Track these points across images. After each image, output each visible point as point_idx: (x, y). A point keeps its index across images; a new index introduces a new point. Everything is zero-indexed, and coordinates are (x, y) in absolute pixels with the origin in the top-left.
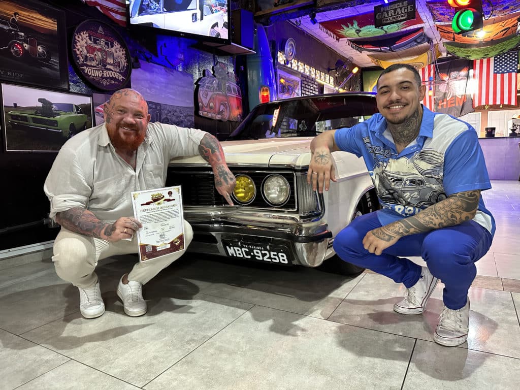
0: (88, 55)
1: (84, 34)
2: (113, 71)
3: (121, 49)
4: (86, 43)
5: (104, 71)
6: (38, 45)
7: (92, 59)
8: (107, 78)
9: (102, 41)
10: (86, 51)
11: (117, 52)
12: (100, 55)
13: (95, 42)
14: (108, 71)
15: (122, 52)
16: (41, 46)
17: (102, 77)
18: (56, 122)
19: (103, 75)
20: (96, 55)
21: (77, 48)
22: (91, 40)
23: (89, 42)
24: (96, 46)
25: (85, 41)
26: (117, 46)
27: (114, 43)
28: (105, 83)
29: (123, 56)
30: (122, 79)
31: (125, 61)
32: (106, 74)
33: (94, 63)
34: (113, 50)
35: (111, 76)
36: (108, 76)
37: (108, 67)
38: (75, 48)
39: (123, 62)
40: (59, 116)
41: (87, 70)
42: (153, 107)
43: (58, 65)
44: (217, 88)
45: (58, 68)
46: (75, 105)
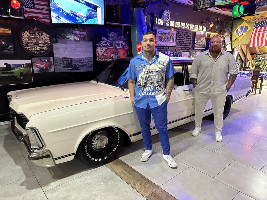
0: (29, 41)
1: (26, 32)
2: (42, 47)
3: (47, 36)
4: (28, 36)
5: (37, 47)
6: (2, 41)
7: (31, 43)
8: (39, 50)
9: (37, 34)
10: (27, 40)
11: (45, 37)
12: (35, 41)
13: (32, 35)
14: (40, 47)
15: (47, 37)
16: (4, 41)
17: (36, 50)
18: (13, 72)
19: (37, 49)
20: (33, 40)
21: (23, 39)
22: (30, 34)
23: (29, 35)
24: (33, 36)
25: (27, 35)
26: (45, 34)
27: (43, 33)
28: (38, 53)
29: (48, 39)
30: (48, 49)
31: (49, 41)
32: (38, 48)
33: (32, 45)
34: (42, 37)
35: (41, 49)
36: (40, 49)
37: (40, 45)
38: (22, 39)
39: (48, 41)
40: (14, 70)
41: (28, 48)
42: (67, 60)
43: (13, 48)
44: (110, 46)
45: (13, 50)
46: (23, 64)
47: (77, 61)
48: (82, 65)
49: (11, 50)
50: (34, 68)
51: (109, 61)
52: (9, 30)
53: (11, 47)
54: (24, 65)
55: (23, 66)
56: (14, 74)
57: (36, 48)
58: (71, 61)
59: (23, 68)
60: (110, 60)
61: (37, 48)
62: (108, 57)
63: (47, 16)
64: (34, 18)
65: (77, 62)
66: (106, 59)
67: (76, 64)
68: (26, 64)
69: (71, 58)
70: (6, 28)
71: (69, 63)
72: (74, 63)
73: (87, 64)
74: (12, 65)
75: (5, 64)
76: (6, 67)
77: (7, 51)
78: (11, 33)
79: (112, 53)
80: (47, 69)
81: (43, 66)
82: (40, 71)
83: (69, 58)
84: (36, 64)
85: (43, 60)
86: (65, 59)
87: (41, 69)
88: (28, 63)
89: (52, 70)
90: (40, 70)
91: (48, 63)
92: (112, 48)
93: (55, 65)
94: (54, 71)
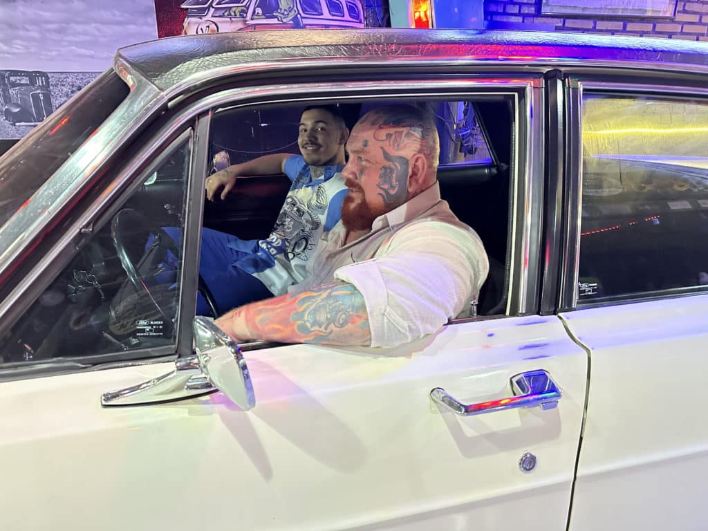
42: (23, 82)
58: (45, 87)
69: (43, 74)
83: (32, 76)
86: (12, 79)
92: (275, 21)
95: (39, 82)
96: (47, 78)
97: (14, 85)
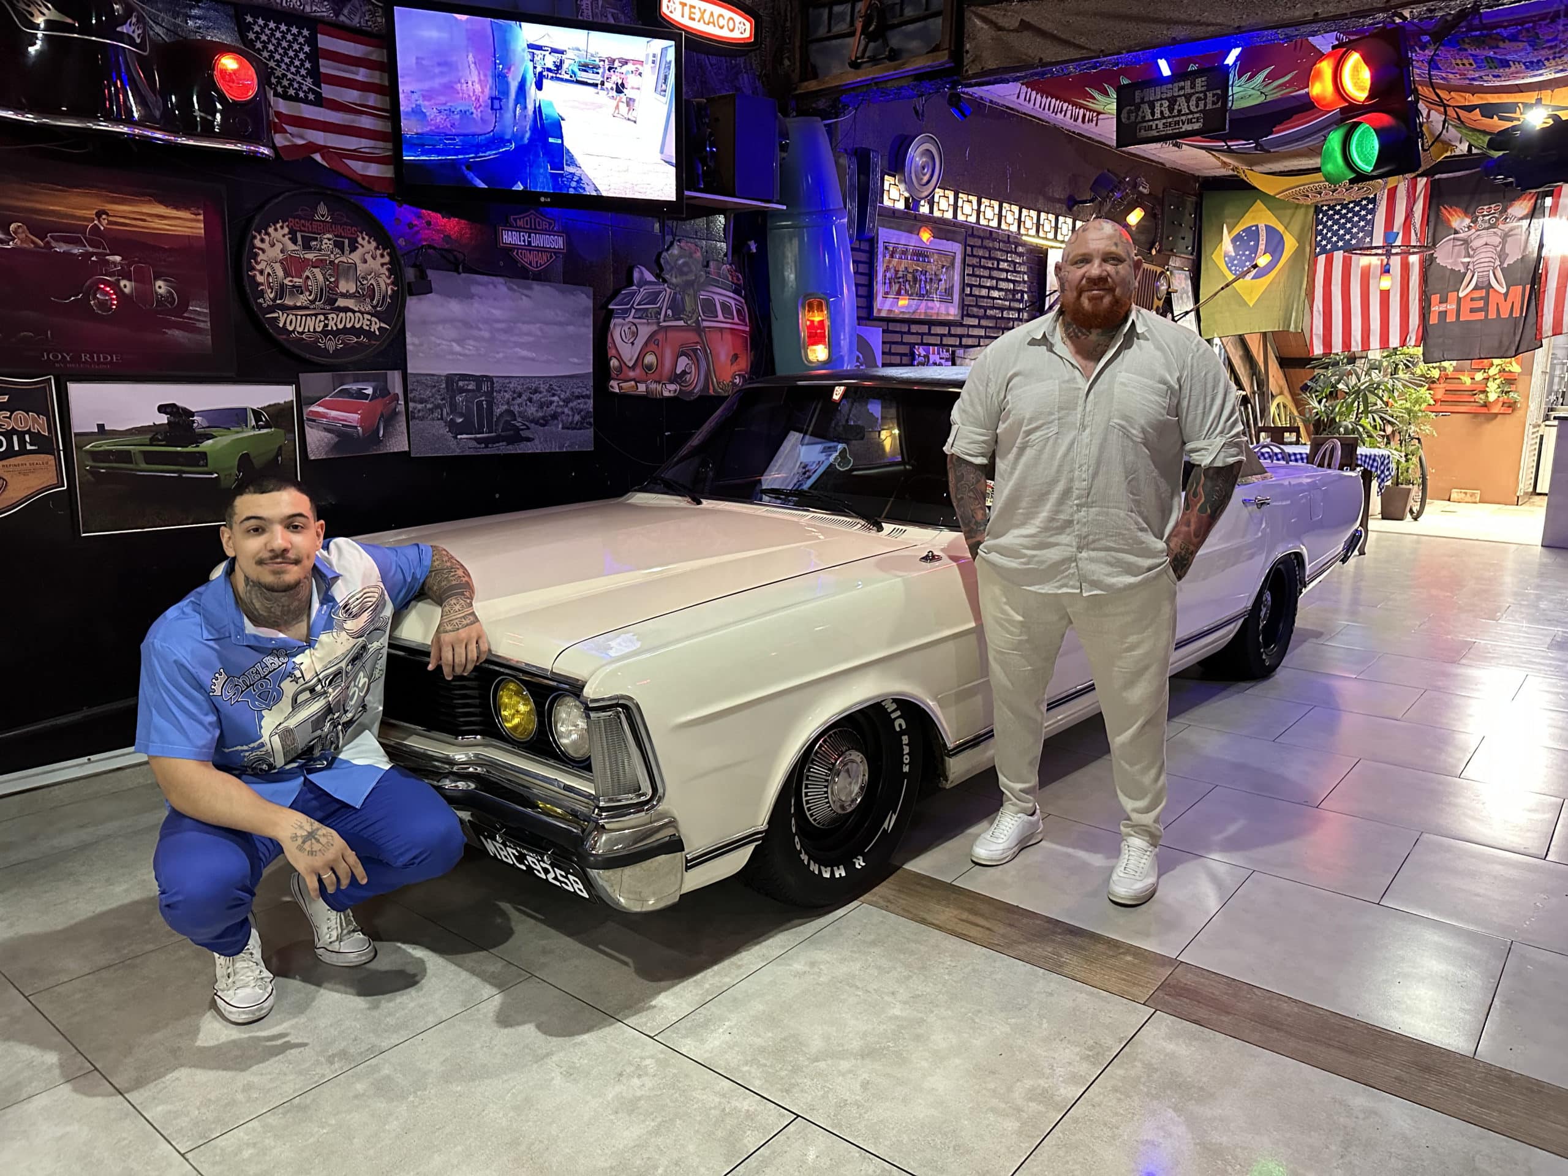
0: (286, 282)
1: (276, 230)
2: (354, 312)
3: (379, 252)
4: (282, 251)
5: (330, 317)
6: (156, 278)
7: (298, 290)
8: (336, 333)
9: (327, 241)
10: (280, 273)
11: (365, 262)
12: (320, 278)
13: (307, 247)
14: (342, 315)
15: (380, 260)
16: (165, 280)
17: (325, 332)
18: (204, 455)
19: (326, 325)
20: (308, 277)
21: (259, 267)
22: (294, 241)
23: (291, 246)
24: (310, 256)
25: (279, 246)
26: (366, 245)
27: (360, 240)
28: (331, 345)
29: (384, 270)
30: (380, 329)
31: (389, 281)
32: (335, 321)
33: (302, 300)
34: (355, 257)
35: (349, 326)
36: (340, 327)
37: (341, 302)
38: (254, 269)
39: (384, 284)
40: (210, 441)
41: (282, 318)
42: (470, 387)
43: (208, 319)
44: (669, 312)
45: (207, 326)
46: (253, 410)
47: (520, 396)
48: (543, 418)
49: (200, 331)
50: (307, 429)
51: (666, 394)
52: (193, 216)
53: (199, 309)
54: (257, 414)
55: (254, 423)
56: (206, 465)
57: (322, 317)
58: (490, 394)
59: (257, 432)
60: (672, 387)
61: (326, 318)
62: (661, 375)
63: (380, 144)
64: (318, 157)
65: (519, 401)
66: (653, 386)
67: (516, 409)
68: (269, 406)
69: (489, 379)
70: (177, 208)
71: (479, 404)
72: (505, 407)
73: (566, 410)
74: (202, 413)
75: (162, 409)
76: (169, 423)
77: (177, 333)
78: (203, 231)
79: (684, 354)
80: (373, 438)
81: (354, 418)
82: (335, 447)
83: (479, 380)
84: (321, 409)
85: (355, 387)
86: (461, 384)
87: (343, 436)
88: (282, 402)
89: (399, 443)
90: (337, 444)
91: (379, 405)
92: (682, 323)
93: (414, 418)
94: (406, 449)
95: (484, 388)
96: (492, 383)
97: (462, 390)
